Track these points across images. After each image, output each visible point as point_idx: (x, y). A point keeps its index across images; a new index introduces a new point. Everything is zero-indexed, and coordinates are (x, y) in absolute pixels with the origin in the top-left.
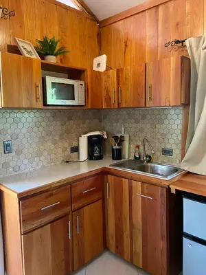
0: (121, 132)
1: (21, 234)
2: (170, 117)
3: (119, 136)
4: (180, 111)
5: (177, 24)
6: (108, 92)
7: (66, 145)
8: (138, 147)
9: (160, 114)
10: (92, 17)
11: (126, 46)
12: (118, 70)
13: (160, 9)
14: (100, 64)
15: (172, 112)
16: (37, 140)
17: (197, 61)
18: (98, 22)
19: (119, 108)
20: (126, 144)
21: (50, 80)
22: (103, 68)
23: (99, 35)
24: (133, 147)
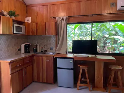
0: (36, 43)
1: (10, 74)
2: (52, 38)
3: (36, 45)
4: (55, 36)
5: (53, 12)
6: (32, 30)
7: (17, 48)
8: (42, 48)
9: (49, 37)
10: (24, 3)
11: (37, 15)
12: (36, 23)
13: (48, 6)
14: (29, 20)
15: (53, 37)
16: (7, 46)
17: (59, 23)
18: (26, 5)
19: (37, 35)
20: (38, 47)
21: (15, 25)
22: (30, 22)
23: (27, 10)
24: (41, 48)
